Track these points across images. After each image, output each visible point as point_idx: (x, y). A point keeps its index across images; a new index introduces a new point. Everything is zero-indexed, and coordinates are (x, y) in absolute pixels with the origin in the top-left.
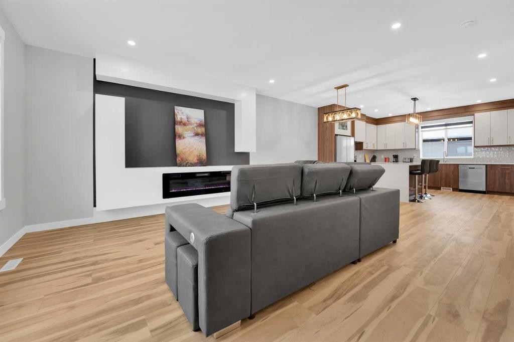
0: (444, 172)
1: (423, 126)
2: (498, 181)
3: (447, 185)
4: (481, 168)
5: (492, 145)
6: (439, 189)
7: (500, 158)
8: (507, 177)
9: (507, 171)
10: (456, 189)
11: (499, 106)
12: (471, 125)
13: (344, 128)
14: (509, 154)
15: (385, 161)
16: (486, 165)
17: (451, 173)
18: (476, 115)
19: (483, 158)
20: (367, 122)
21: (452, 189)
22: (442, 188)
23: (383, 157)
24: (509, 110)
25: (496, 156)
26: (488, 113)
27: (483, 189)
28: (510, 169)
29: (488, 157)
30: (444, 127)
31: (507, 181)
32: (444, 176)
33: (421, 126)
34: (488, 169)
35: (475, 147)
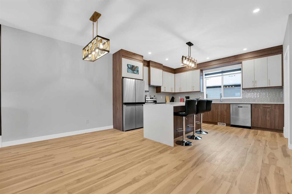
0: (219, 110)
1: (206, 73)
2: (261, 118)
3: (222, 121)
4: (247, 107)
5: (255, 87)
6: (216, 124)
7: (261, 99)
8: (268, 116)
9: (268, 110)
10: (229, 125)
11: (261, 54)
12: (240, 71)
13: (135, 72)
14: (269, 94)
15: (181, 101)
16: (251, 104)
17: (225, 111)
18: (244, 62)
19: (249, 98)
20: (163, 70)
21: (225, 124)
22: (218, 123)
23: (180, 98)
24: (268, 57)
25: (258, 96)
26: (253, 60)
27: (249, 125)
28: (270, 108)
29: (252, 97)
30: (220, 74)
31: (268, 118)
32: (219, 113)
33: (204, 74)
34: (253, 108)
35: (243, 89)
